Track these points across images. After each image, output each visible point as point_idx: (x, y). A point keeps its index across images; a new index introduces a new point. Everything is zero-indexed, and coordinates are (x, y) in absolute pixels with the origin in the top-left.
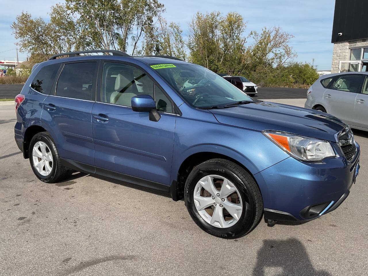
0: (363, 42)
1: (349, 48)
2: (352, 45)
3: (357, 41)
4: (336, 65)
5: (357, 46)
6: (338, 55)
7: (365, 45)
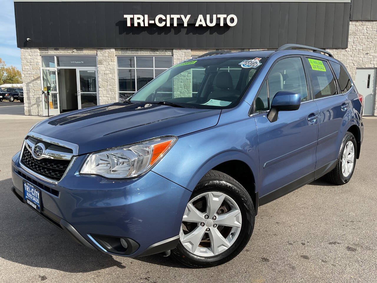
0: (55, 50)
1: (40, 55)
2: (43, 53)
3: (49, 49)
4: (27, 72)
5: (49, 53)
6: (29, 61)
7: (58, 54)
